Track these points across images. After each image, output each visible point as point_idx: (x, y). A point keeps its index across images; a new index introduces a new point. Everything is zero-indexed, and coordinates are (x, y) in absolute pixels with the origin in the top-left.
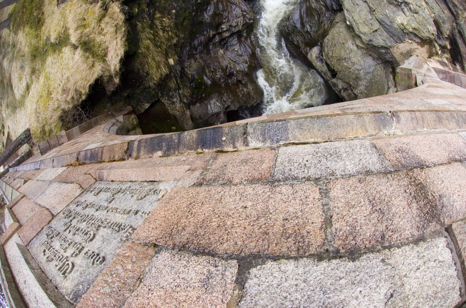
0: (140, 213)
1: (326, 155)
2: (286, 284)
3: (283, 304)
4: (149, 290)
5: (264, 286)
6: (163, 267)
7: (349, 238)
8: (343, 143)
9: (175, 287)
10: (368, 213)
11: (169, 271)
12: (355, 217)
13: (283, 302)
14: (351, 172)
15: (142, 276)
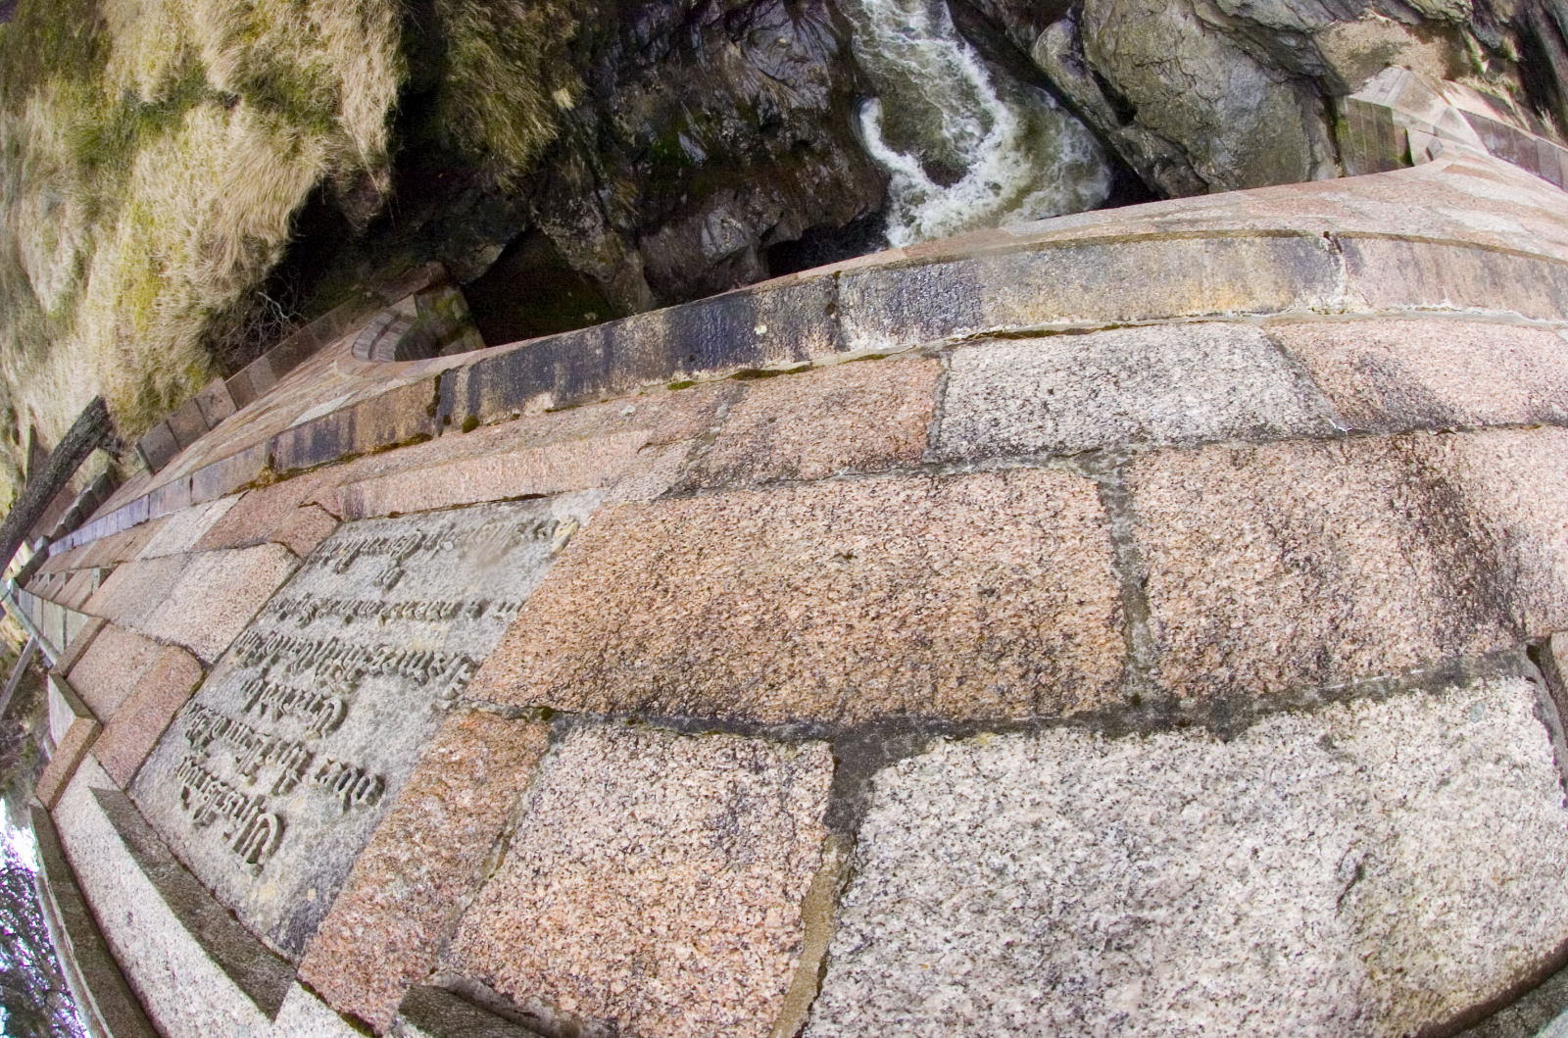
0: (492, 610)
1: (1113, 370)
2: (1002, 823)
3: (992, 895)
4: (537, 872)
5: (925, 832)
6: (577, 787)
7: (1207, 659)
8: (1170, 331)
9: (621, 856)
10: (1269, 571)
11: (598, 800)
12: (1225, 583)
13: (991, 887)
14: (1203, 430)
15: (509, 828)
